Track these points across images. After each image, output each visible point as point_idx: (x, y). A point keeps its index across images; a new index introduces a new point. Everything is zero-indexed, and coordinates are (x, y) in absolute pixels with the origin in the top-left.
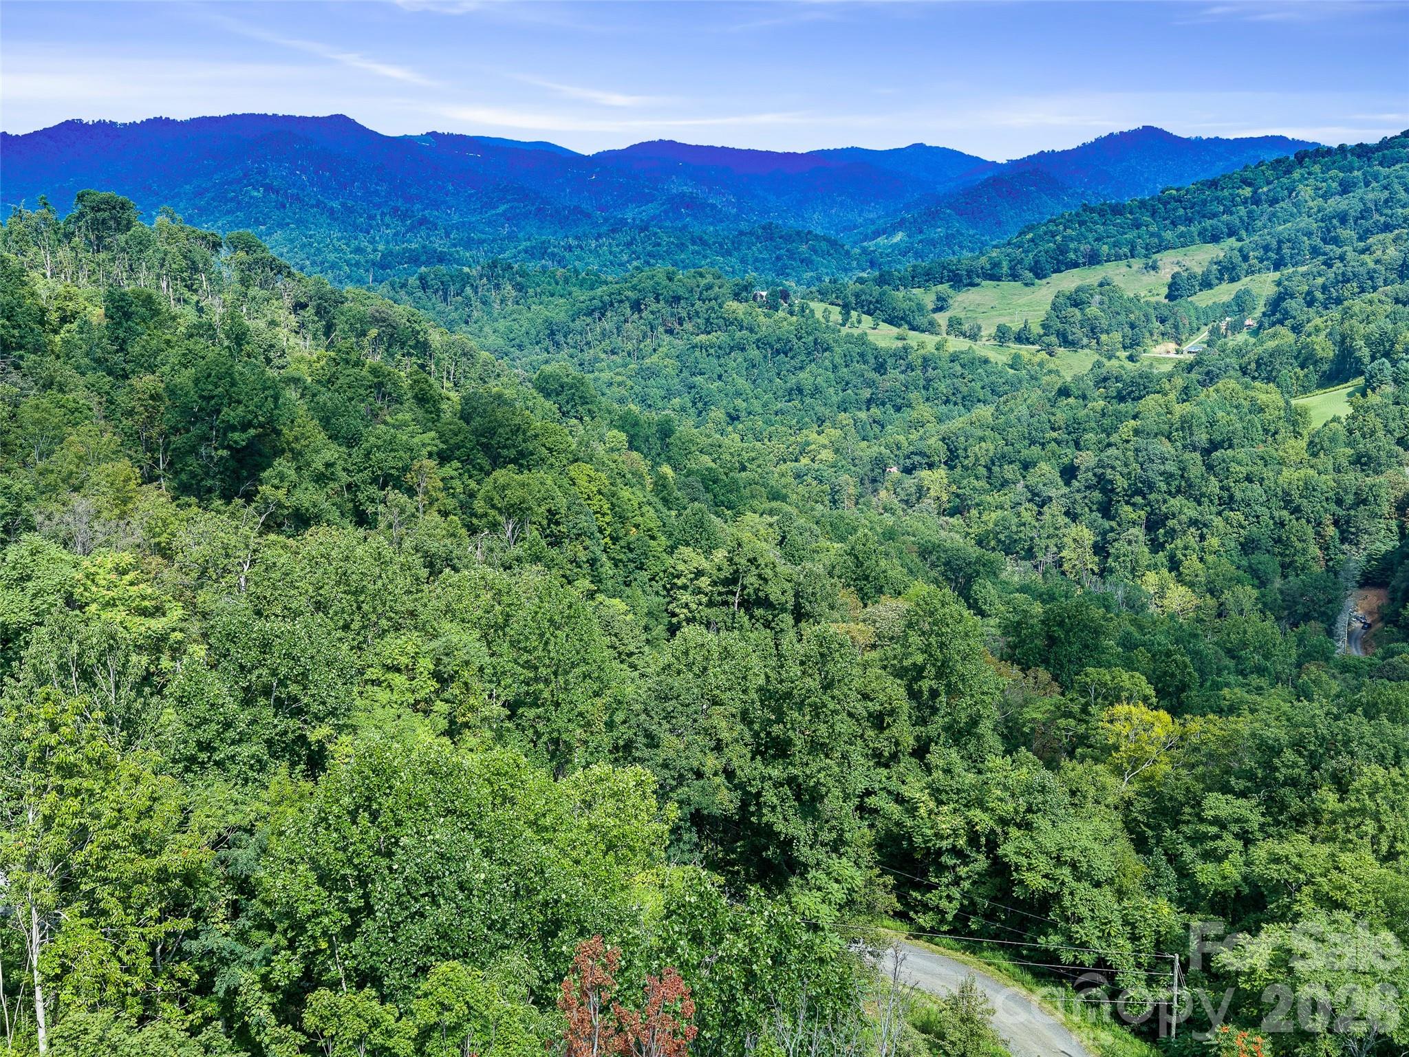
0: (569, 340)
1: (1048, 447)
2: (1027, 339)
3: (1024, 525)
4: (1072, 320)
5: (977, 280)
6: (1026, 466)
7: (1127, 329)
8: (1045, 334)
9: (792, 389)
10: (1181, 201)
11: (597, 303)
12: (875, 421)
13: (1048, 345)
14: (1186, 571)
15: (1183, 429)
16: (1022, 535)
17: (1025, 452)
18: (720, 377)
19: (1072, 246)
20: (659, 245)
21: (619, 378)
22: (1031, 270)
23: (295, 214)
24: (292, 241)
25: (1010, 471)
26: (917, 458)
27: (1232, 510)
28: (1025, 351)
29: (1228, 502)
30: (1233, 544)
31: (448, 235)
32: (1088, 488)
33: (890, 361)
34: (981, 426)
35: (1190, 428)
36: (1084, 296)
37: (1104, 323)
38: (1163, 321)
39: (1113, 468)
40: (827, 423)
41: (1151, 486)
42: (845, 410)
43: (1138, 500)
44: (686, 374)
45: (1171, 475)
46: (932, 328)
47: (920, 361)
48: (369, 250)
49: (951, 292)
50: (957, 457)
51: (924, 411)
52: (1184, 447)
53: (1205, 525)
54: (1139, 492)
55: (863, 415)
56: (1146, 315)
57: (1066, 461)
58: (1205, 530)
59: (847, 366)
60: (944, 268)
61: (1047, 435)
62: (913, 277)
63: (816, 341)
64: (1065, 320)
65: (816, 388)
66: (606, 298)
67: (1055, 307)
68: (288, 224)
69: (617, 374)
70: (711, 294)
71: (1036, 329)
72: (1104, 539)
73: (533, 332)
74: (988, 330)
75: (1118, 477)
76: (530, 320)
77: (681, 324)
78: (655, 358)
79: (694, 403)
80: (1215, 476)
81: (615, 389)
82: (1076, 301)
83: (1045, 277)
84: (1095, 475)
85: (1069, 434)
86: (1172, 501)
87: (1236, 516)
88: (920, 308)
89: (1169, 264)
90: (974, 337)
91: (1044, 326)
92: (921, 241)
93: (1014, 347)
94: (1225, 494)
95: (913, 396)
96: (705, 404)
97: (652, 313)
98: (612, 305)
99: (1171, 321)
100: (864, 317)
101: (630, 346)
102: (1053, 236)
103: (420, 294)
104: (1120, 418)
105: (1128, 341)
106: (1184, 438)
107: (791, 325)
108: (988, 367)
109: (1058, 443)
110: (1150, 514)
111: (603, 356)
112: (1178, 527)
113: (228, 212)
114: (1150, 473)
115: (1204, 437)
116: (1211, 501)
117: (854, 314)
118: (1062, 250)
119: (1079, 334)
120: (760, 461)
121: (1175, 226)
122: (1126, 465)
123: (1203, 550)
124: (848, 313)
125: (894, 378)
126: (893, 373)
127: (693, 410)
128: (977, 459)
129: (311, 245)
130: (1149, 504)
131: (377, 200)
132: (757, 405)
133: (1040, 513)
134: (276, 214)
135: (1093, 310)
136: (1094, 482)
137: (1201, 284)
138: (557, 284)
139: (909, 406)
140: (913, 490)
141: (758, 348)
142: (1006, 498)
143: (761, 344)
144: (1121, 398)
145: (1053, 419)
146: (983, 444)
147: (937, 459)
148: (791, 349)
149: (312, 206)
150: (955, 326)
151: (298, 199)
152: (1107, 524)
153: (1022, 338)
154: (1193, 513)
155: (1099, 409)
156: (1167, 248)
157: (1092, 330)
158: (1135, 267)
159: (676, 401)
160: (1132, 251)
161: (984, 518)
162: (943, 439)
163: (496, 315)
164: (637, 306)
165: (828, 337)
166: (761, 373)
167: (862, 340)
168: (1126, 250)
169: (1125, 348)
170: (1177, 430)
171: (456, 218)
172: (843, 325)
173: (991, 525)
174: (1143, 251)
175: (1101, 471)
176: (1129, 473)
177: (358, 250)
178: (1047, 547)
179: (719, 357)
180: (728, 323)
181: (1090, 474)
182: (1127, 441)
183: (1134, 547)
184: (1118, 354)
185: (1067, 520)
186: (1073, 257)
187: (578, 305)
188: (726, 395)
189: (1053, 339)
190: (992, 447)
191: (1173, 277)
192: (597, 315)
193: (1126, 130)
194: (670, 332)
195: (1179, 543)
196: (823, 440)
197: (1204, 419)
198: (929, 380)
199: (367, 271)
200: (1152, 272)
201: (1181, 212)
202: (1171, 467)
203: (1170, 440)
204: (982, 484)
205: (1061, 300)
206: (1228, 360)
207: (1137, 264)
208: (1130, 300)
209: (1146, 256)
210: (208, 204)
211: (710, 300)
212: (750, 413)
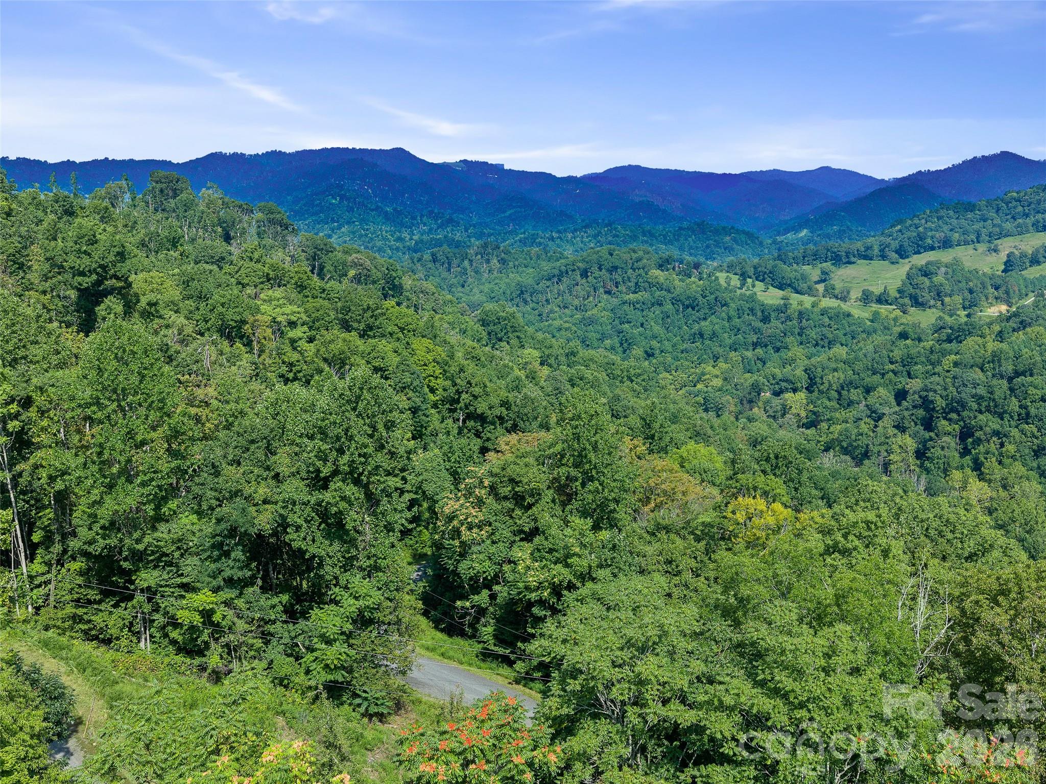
0: (534, 299)
1: (886, 376)
2: (886, 301)
3: (862, 435)
4: (922, 286)
5: (853, 259)
6: (868, 390)
7: (967, 294)
8: (900, 297)
9: (695, 334)
10: (1020, 201)
11: (556, 272)
12: (758, 359)
13: (902, 305)
14: (987, 471)
15: (993, 361)
16: (860, 443)
17: (868, 380)
18: (642, 325)
19: (930, 234)
20: (617, 236)
21: (567, 325)
22: (896, 252)
23: (360, 215)
24: (354, 233)
25: (855, 394)
26: (784, 384)
27: (1028, 424)
28: (884, 309)
29: (1025, 418)
30: (1027, 451)
31: (466, 231)
32: (915, 407)
33: (773, 315)
34: (836, 360)
35: (999, 361)
36: (932, 269)
37: (948, 288)
38: (997, 288)
39: (935, 391)
40: (721, 359)
41: (964, 405)
42: (735, 350)
43: (954, 416)
44: (617, 322)
45: (982, 397)
46: (810, 292)
47: (796, 314)
48: (407, 239)
49: (833, 268)
50: (815, 384)
51: (797, 351)
52: (994, 376)
53: (1005, 436)
54: (953, 410)
55: (749, 354)
56: (983, 283)
57: (900, 386)
58: (1004, 439)
59: (739, 318)
60: (828, 250)
61: (886, 367)
62: (804, 257)
63: (716, 299)
64: (916, 286)
65: (714, 333)
66: (563, 268)
67: (909, 276)
68: (354, 222)
69: (566, 322)
70: (640, 264)
71: (894, 293)
72: (924, 446)
73: (508, 292)
74: (855, 294)
75: (938, 398)
76: (508, 284)
77: (617, 287)
78: (595, 311)
79: (622, 344)
80: (1015, 396)
81: (563, 333)
82: (926, 272)
83: (907, 257)
84: (920, 397)
85: (904, 366)
86: (980, 417)
87: (1031, 428)
88: (804, 278)
89: (1007, 246)
90: (844, 299)
91: (899, 291)
92: (819, 235)
93: (875, 307)
94: (1023, 412)
95: (790, 340)
96: (629, 344)
97: (595, 278)
98: (567, 273)
99: (1004, 288)
100: (757, 283)
101: (576, 302)
102: (917, 228)
103: (430, 265)
104: (944, 353)
105: (967, 303)
106: (994, 368)
107: (698, 286)
108: (850, 319)
109: (895, 373)
110: (963, 428)
111: (557, 309)
112: (983, 437)
113: (313, 214)
114: (963, 395)
115: (1010, 368)
116: (1012, 417)
117: (749, 280)
118: (921, 237)
119: (927, 296)
120: (645, 377)
121: (1015, 220)
122: (945, 389)
123: (1001, 454)
124: (745, 279)
125: (775, 326)
126: (774, 323)
127: (621, 349)
128: (830, 385)
129: (366, 235)
130: (962, 420)
131: (420, 206)
132: (667, 345)
133: (876, 426)
134: (347, 215)
135: (939, 279)
136: (920, 403)
137: (1031, 262)
138: (531, 259)
139: (786, 348)
140: (779, 408)
141: (673, 304)
142: (851, 414)
143: (675, 301)
144: (949, 340)
145: (891, 354)
146: (836, 374)
147: (799, 385)
148: (697, 305)
149: (372, 210)
150: (830, 292)
151: (363, 205)
152: (927, 435)
153: (880, 300)
154: (996, 427)
155: (928, 347)
156: (1006, 236)
157: (938, 295)
158: (980, 250)
159: (608, 342)
160: (977, 238)
161: (832, 429)
162: (805, 371)
163: (484, 280)
164: (585, 274)
165: (726, 296)
166: (673, 321)
167: (752, 298)
168: (973, 237)
169: (964, 308)
170: (989, 362)
171: (475, 220)
172: (741, 288)
173: (836, 435)
174: (987, 238)
175: (925, 393)
176: (947, 395)
177: (399, 239)
178: (879, 452)
179: (643, 310)
180: (651, 285)
181: (917, 396)
182: (948, 371)
183: (946, 452)
184: (958, 313)
185: (896, 431)
186: (930, 242)
187: (542, 272)
188: (646, 338)
189: (907, 301)
190: (842, 376)
191: (1008, 256)
192: (556, 279)
193: (987, 154)
194: (608, 292)
195: (981, 448)
196: (716, 372)
197: (1011, 354)
198: (802, 329)
199: (404, 253)
200: (994, 254)
201: (1020, 209)
202: (981, 391)
203: (982, 370)
204: (834, 404)
205: (914, 271)
206: (1039, 312)
207: (982, 247)
208: (970, 272)
209: (989, 242)
210: (301, 208)
211: (639, 269)
212: (662, 351)
